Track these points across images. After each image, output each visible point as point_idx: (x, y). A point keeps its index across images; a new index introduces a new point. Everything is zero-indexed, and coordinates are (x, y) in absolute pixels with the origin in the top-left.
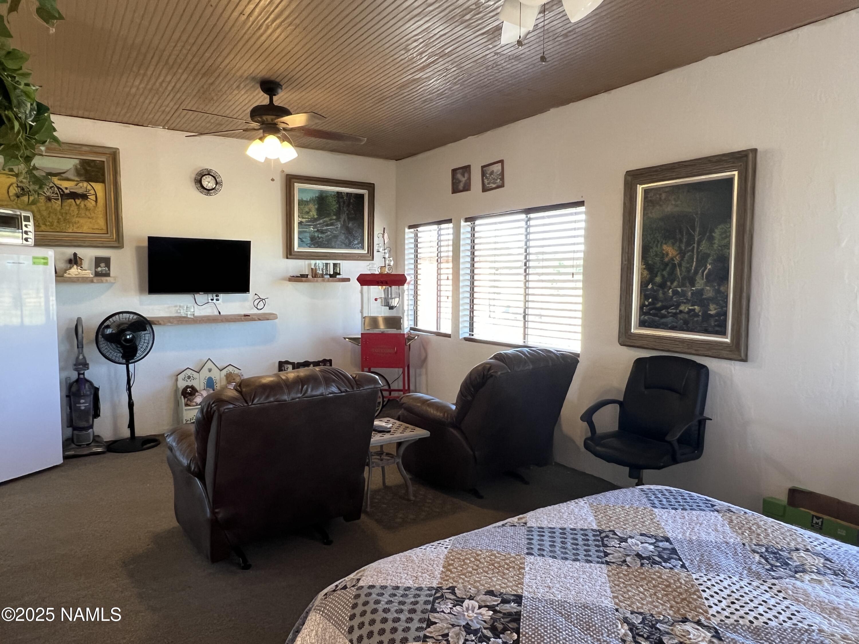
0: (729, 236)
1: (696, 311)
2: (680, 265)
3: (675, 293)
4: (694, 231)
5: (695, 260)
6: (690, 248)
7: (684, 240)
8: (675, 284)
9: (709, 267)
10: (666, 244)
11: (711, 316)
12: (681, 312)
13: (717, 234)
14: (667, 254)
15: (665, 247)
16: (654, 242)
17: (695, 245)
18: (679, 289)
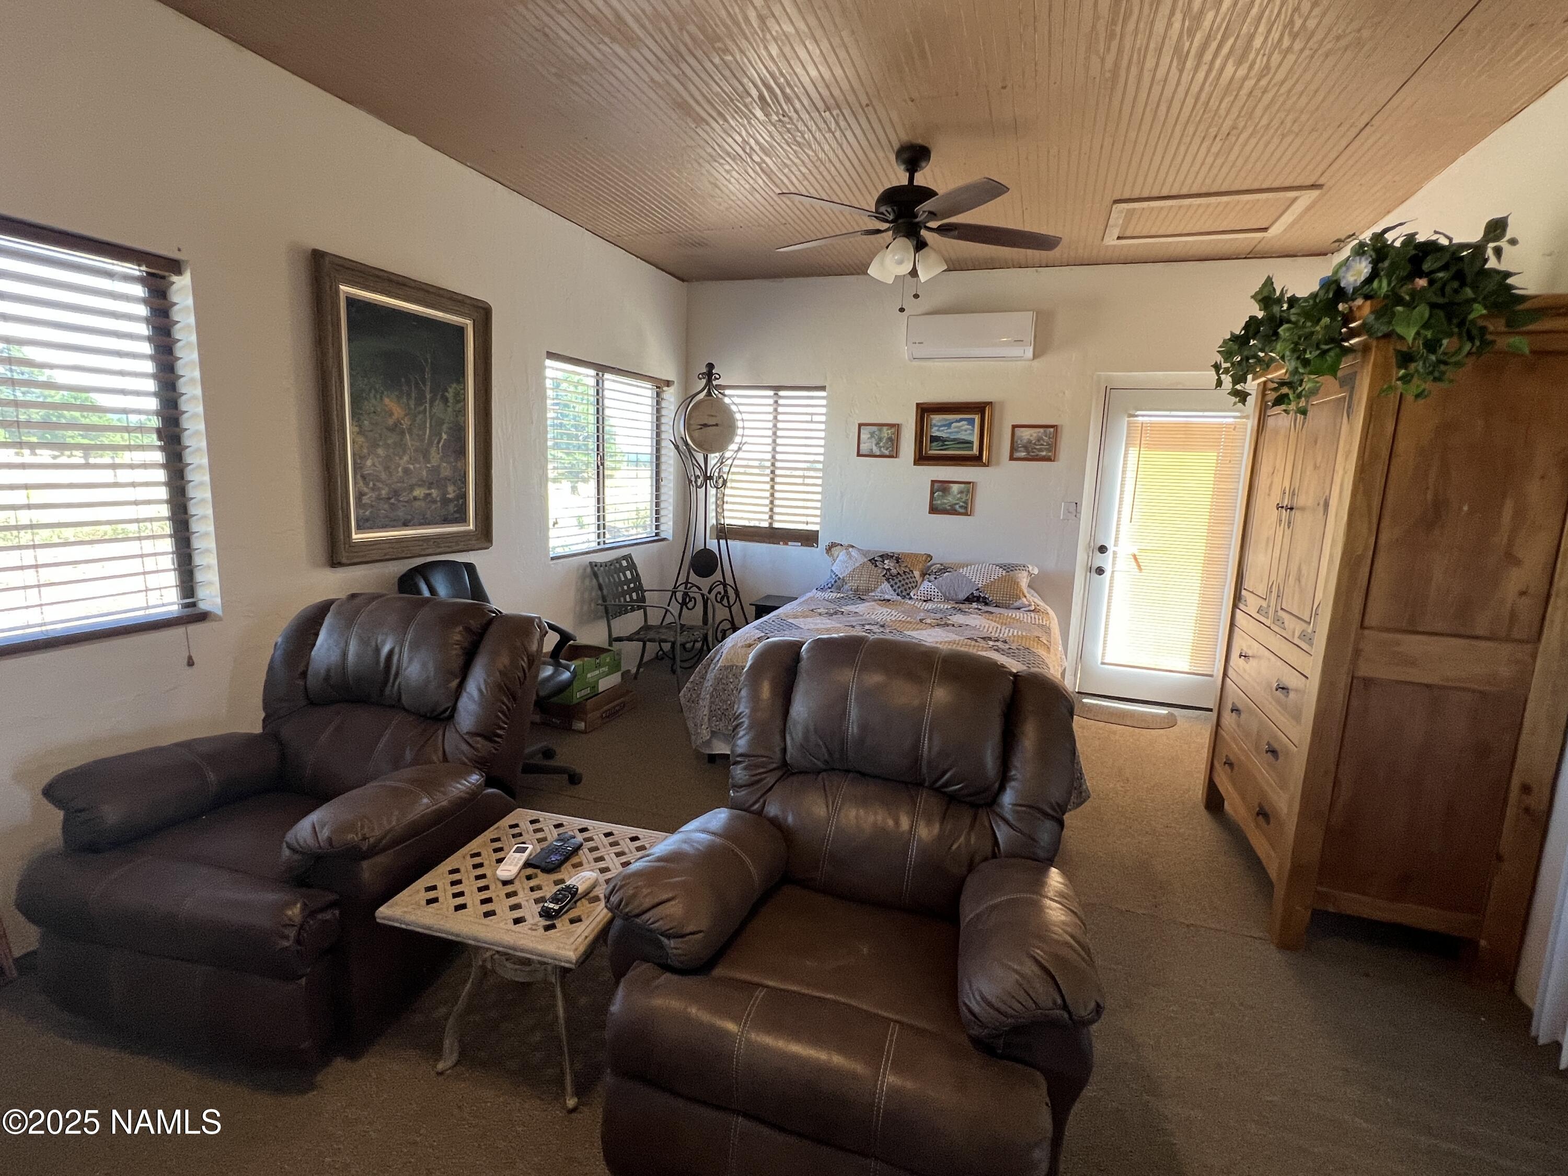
0: (464, 400)
1: (434, 495)
2: (410, 431)
3: (406, 471)
4: (425, 385)
5: (428, 425)
6: (422, 408)
7: (413, 395)
8: (406, 458)
9: (444, 436)
10: (388, 397)
11: (450, 500)
12: (415, 499)
13: (450, 395)
14: (391, 414)
15: (386, 401)
16: (370, 390)
17: (428, 405)
18: (411, 467)
